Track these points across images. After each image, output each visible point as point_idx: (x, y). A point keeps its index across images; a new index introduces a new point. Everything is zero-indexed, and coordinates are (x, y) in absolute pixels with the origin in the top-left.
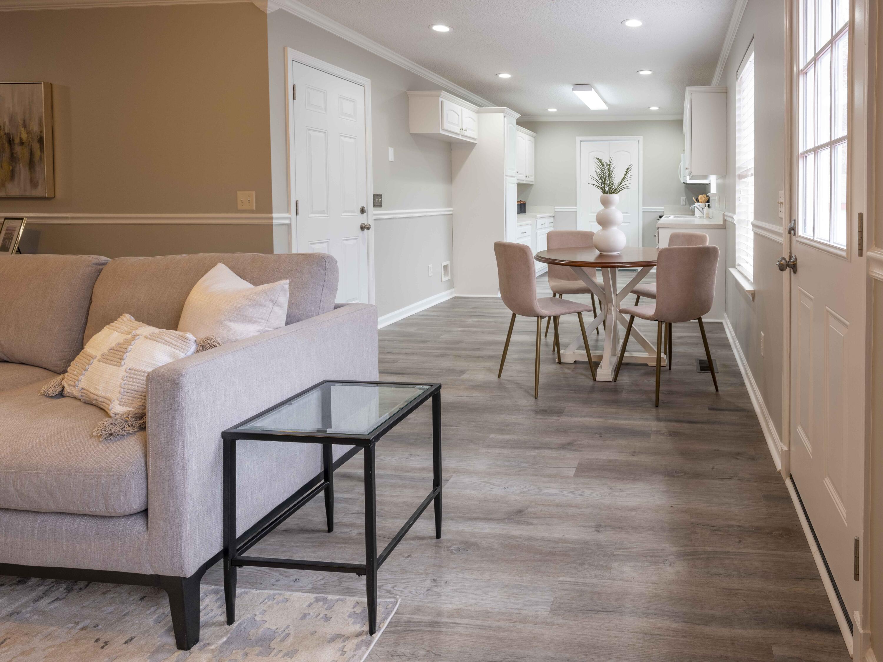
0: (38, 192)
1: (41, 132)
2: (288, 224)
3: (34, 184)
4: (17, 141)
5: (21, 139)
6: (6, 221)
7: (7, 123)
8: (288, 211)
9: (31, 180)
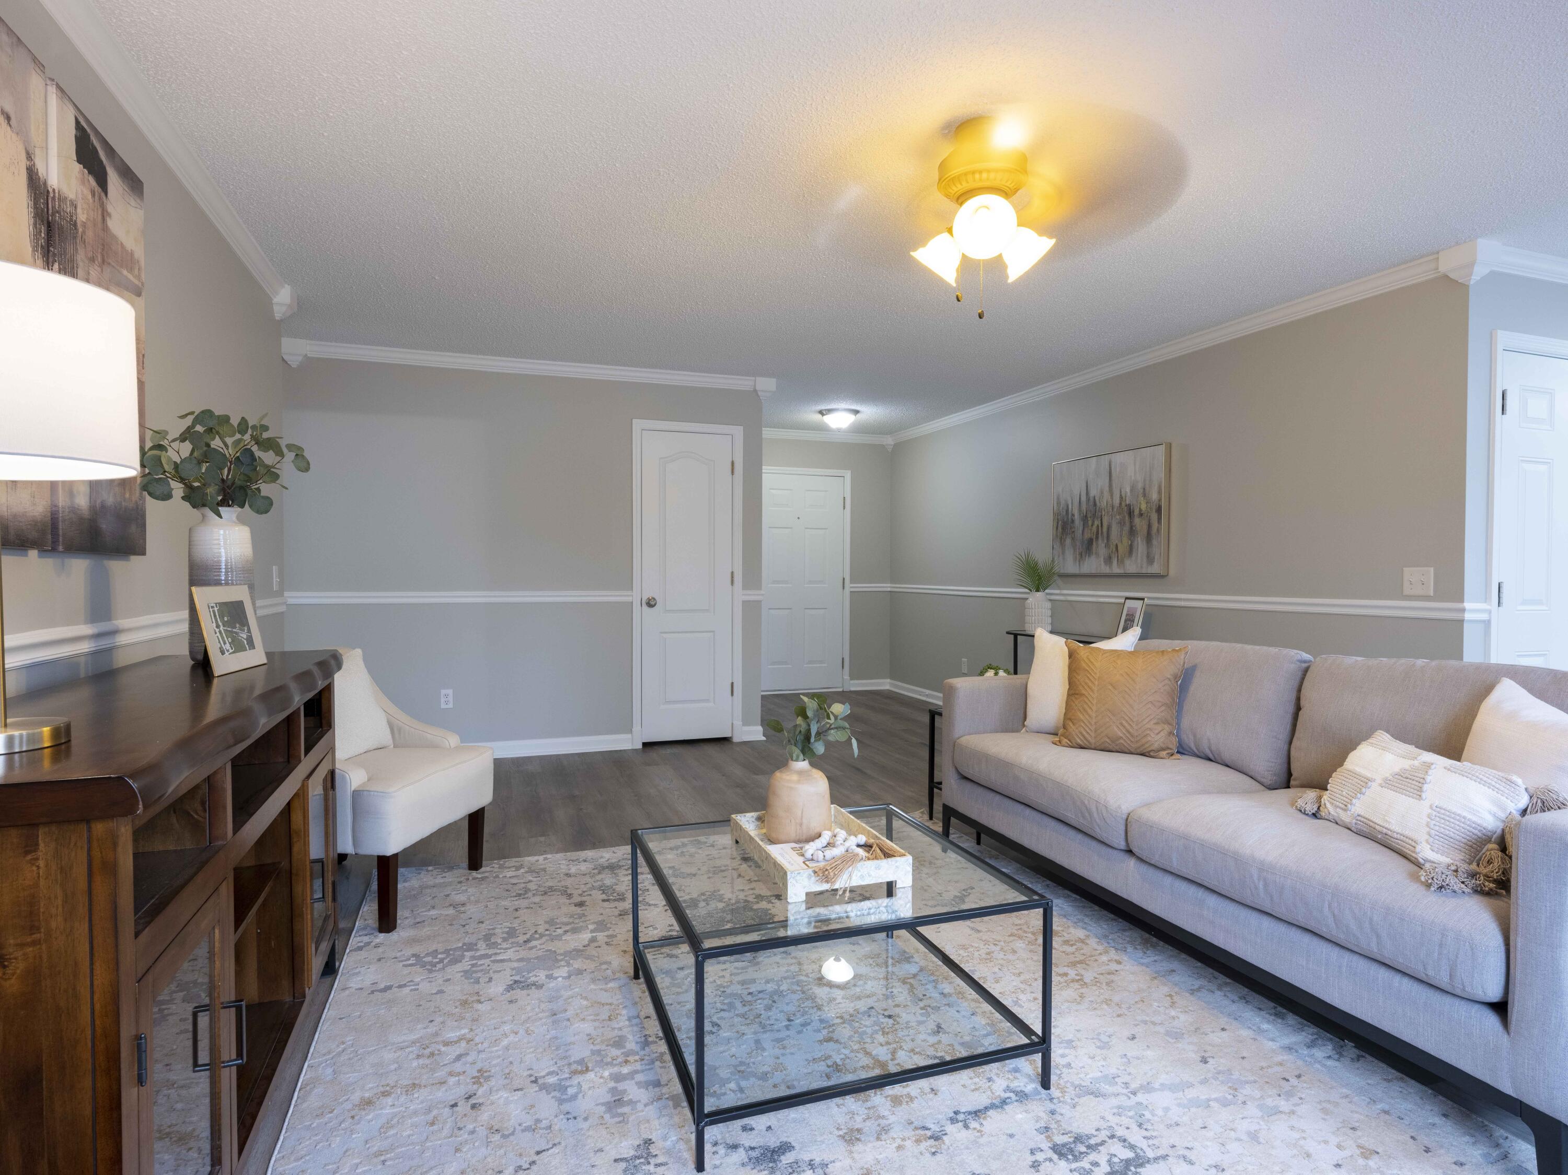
0: (1155, 569)
1: (1160, 500)
2: (1484, 621)
3: (1150, 560)
4: (1137, 512)
5: (1140, 510)
6: (1127, 601)
7: (1129, 494)
8: (1487, 599)
9: (1148, 556)
